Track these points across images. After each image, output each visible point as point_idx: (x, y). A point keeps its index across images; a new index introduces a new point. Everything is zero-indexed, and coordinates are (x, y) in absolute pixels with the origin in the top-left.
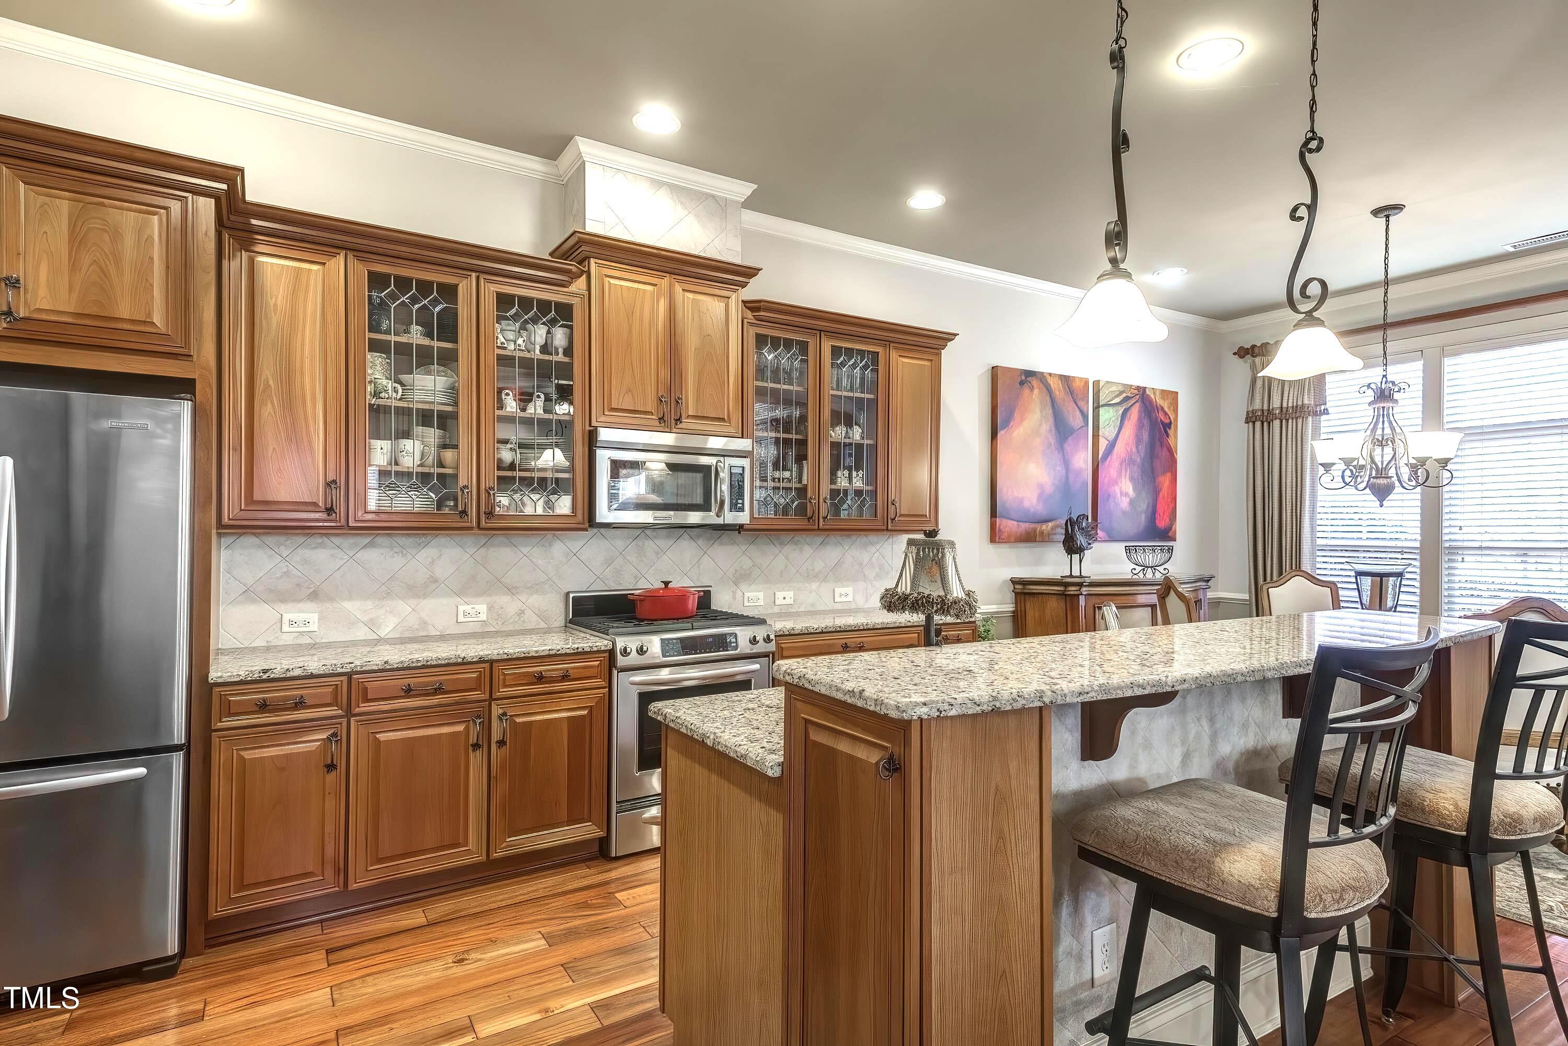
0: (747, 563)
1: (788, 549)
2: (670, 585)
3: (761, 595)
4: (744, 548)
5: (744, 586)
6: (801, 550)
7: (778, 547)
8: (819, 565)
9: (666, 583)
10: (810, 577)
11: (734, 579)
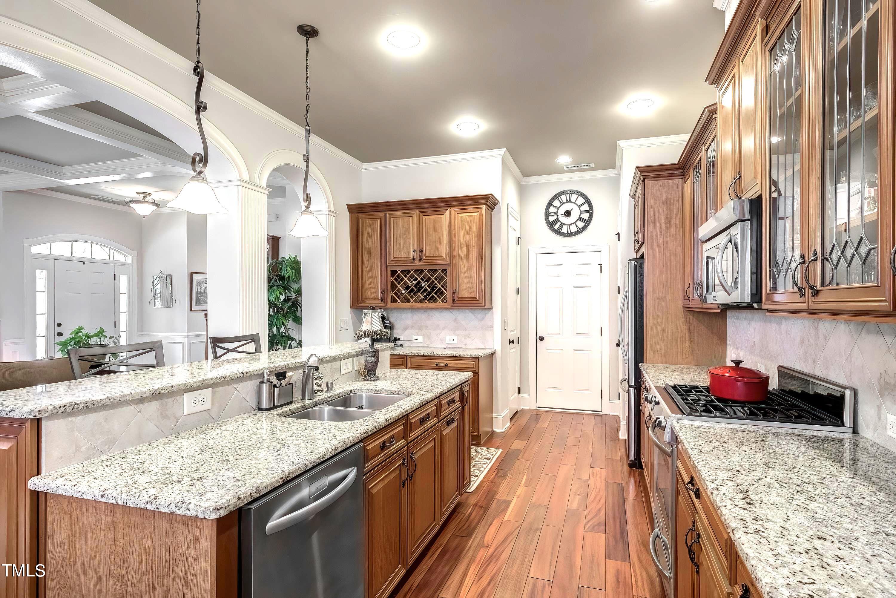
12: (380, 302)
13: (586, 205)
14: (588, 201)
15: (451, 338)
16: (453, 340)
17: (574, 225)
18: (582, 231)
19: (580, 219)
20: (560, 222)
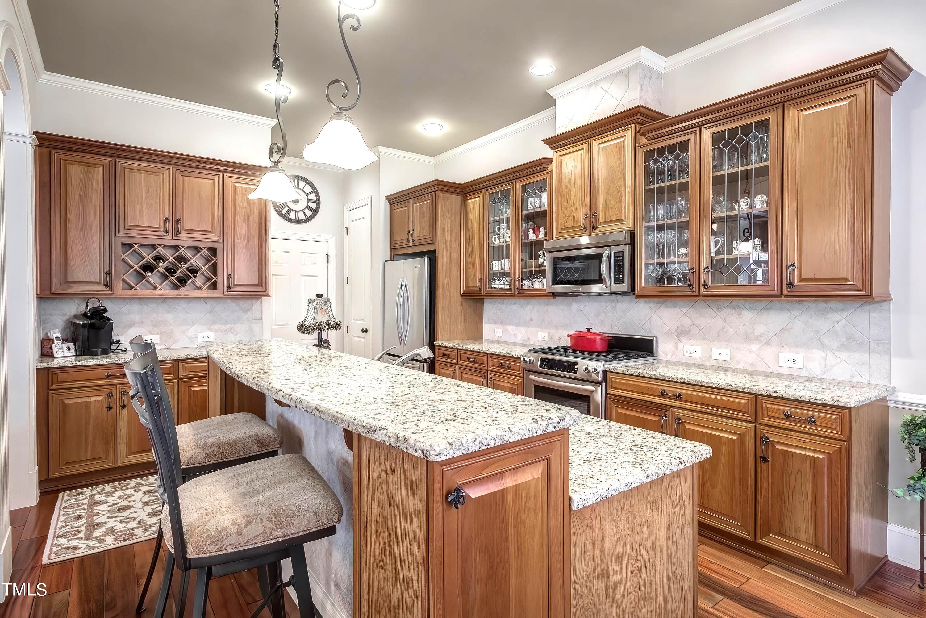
0: (687, 321)
1: (725, 313)
2: (591, 331)
3: (698, 349)
4: (684, 310)
5: (684, 339)
6: (739, 314)
7: (715, 310)
8: (760, 329)
9: (589, 329)
10: (748, 338)
11: (676, 334)
12: (104, 288)
13: (313, 195)
14: (315, 191)
15: (206, 334)
16: (208, 337)
17: (302, 213)
18: (309, 220)
19: (308, 207)
20: (288, 207)
